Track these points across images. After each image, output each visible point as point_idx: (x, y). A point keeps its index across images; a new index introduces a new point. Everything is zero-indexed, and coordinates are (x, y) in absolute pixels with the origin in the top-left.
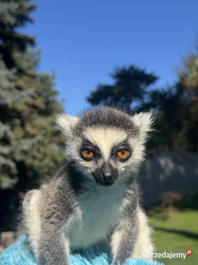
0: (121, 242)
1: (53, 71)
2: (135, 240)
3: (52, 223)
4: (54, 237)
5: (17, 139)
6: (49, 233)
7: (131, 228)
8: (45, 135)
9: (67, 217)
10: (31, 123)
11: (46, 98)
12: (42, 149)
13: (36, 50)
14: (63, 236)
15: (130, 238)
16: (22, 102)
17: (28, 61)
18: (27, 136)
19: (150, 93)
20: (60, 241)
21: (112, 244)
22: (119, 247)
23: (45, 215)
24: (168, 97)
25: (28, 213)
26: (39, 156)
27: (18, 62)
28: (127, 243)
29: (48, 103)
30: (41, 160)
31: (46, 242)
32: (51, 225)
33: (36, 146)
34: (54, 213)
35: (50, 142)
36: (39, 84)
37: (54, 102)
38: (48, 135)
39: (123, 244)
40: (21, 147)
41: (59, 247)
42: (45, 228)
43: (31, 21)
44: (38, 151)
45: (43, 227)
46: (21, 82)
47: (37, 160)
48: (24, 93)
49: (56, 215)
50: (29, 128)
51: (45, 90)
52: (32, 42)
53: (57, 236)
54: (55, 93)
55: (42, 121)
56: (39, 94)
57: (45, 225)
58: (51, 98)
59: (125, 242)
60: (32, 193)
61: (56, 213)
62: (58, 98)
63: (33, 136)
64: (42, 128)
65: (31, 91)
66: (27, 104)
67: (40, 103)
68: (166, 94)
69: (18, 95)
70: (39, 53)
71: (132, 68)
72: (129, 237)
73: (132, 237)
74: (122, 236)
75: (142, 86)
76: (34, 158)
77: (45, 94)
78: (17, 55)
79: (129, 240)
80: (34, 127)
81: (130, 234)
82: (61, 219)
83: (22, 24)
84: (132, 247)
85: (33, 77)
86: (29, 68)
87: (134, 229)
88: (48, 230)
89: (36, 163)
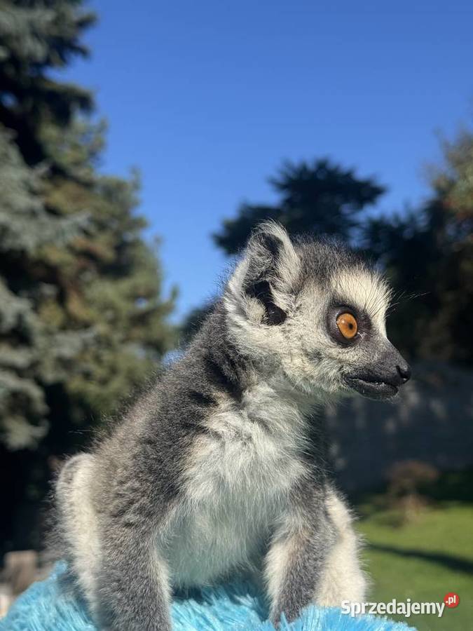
0: (289, 568)
1: (134, 171)
2: (320, 563)
3: (128, 525)
4: (133, 558)
5: (48, 333)
6: (121, 549)
7: (312, 535)
8: (113, 322)
9: (164, 510)
10: (80, 293)
11: (118, 234)
12: (107, 356)
13: (95, 120)
14: (155, 554)
15: (309, 558)
16: (60, 244)
17: (75, 147)
18: (71, 324)
19: (364, 226)
20: (148, 566)
21: (267, 574)
22: (283, 581)
23: (111, 507)
24: (407, 234)
25: (69, 509)
26: (99, 372)
27: (51, 149)
28: (303, 571)
29: (121, 247)
30: (104, 382)
31: (114, 571)
32: (126, 530)
33: (93, 349)
34: (131, 503)
35: (125, 341)
36: (101, 203)
37: (136, 244)
38: (121, 324)
39: (292, 573)
40: (55, 352)
41: (145, 581)
42: (112, 538)
43: (83, 52)
44: (98, 359)
45: (106, 536)
46: (58, 198)
47: (94, 382)
48: (64, 224)
49: (137, 505)
50: (75, 306)
51: (113, 216)
52: (85, 102)
53: (142, 557)
54: (139, 224)
55: (107, 290)
56: (102, 226)
57: (112, 531)
58: (129, 237)
59: (298, 569)
60: (76, 462)
61: (137, 502)
62: (147, 236)
63: (86, 326)
64: (107, 306)
65: (82, 219)
66: (71, 248)
67: (103, 246)
68: (402, 227)
69: (50, 226)
70: (103, 128)
71: (322, 166)
72: (306, 556)
73: (314, 556)
74: (289, 555)
75: (346, 209)
76: (87, 376)
77: (115, 225)
78: (49, 132)
79: (307, 564)
80: (88, 303)
81: (309, 548)
82: (149, 515)
83: (63, 60)
84: (314, 579)
85: (88, 185)
86: (78, 163)
87: (317, 537)
88: (119, 542)
89: (92, 389)
